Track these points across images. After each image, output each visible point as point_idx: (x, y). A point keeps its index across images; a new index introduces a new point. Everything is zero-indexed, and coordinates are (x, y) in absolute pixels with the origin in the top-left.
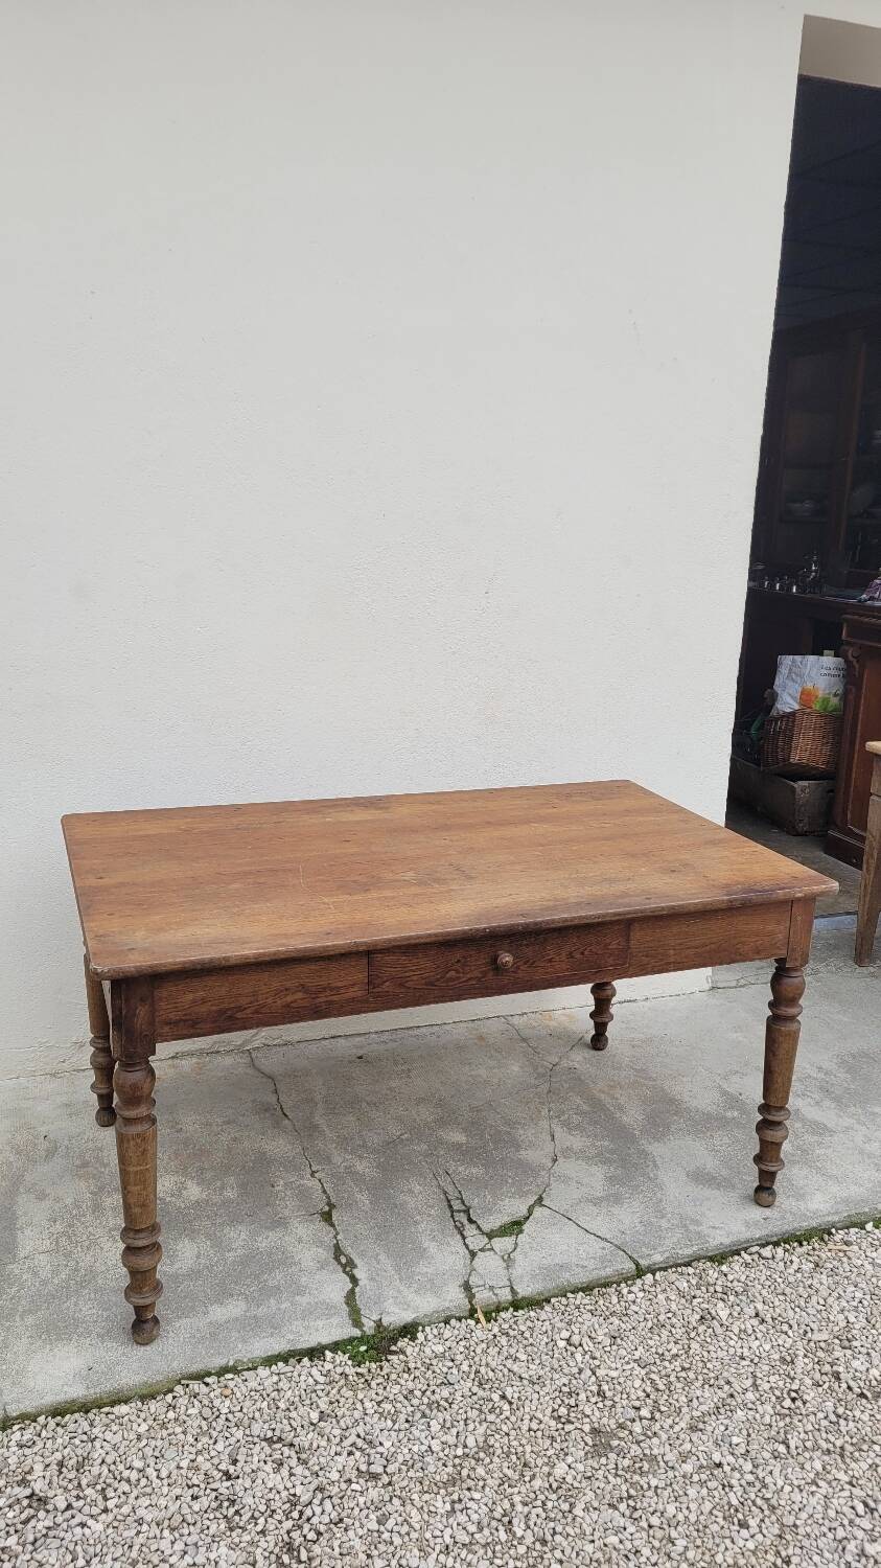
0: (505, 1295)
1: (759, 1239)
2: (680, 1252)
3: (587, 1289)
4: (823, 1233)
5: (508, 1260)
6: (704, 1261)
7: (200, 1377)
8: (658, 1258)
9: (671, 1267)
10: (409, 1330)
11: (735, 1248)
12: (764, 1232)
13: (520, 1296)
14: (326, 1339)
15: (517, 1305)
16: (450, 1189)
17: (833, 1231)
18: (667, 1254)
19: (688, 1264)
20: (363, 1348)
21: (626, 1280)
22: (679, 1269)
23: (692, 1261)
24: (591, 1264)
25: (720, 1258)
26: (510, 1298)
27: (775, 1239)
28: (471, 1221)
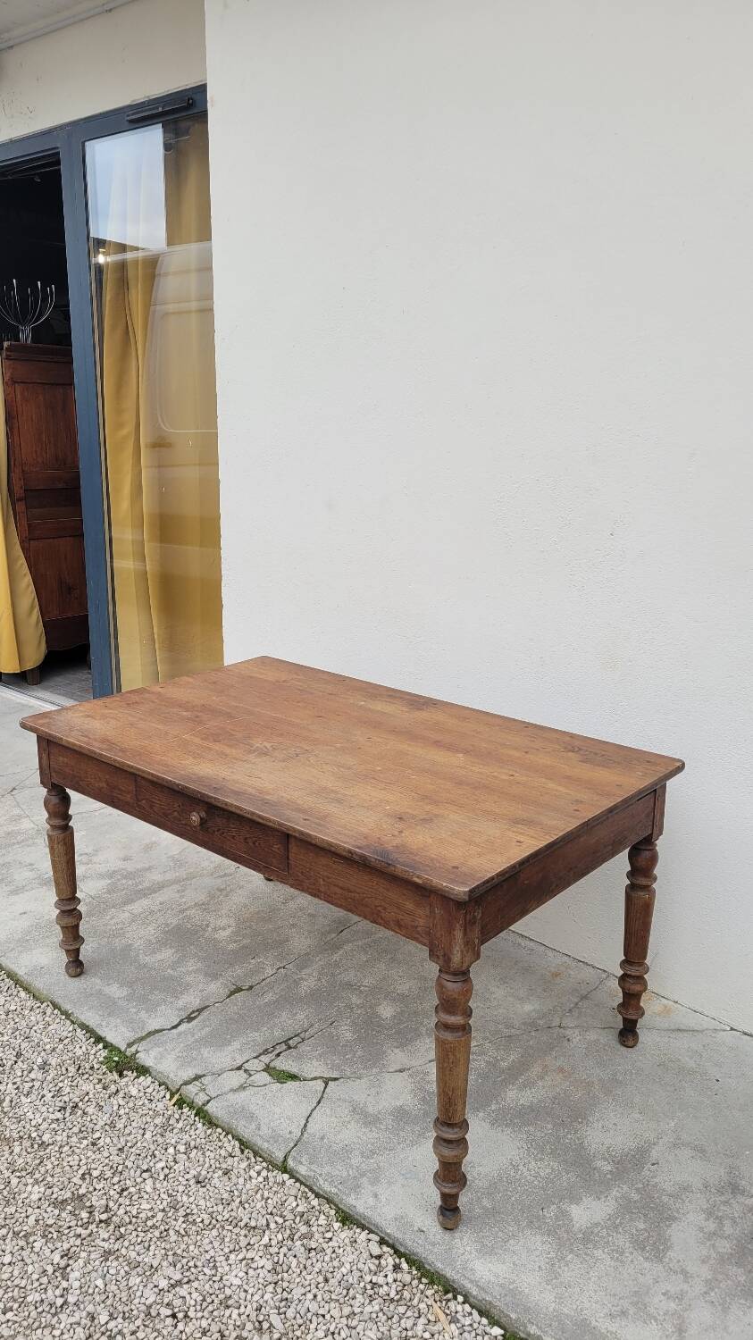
0: (200, 1099)
1: (388, 1235)
2: (321, 1182)
3: (244, 1145)
4: (449, 1289)
5: (242, 1088)
6: (333, 1206)
7: (56, 1006)
8: (302, 1170)
9: (306, 1186)
10: (143, 1071)
11: (363, 1222)
12: (398, 1235)
13: (206, 1108)
14: (111, 1037)
15: (201, 1113)
16: (311, 1031)
17: (460, 1298)
18: (312, 1174)
19: (317, 1195)
20: (116, 1059)
21: (271, 1163)
22: (310, 1194)
23: (324, 1198)
24: (265, 1131)
25: (347, 1219)
26: (200, 1103)
27: (402, 1250)
28: (278, 1055)
